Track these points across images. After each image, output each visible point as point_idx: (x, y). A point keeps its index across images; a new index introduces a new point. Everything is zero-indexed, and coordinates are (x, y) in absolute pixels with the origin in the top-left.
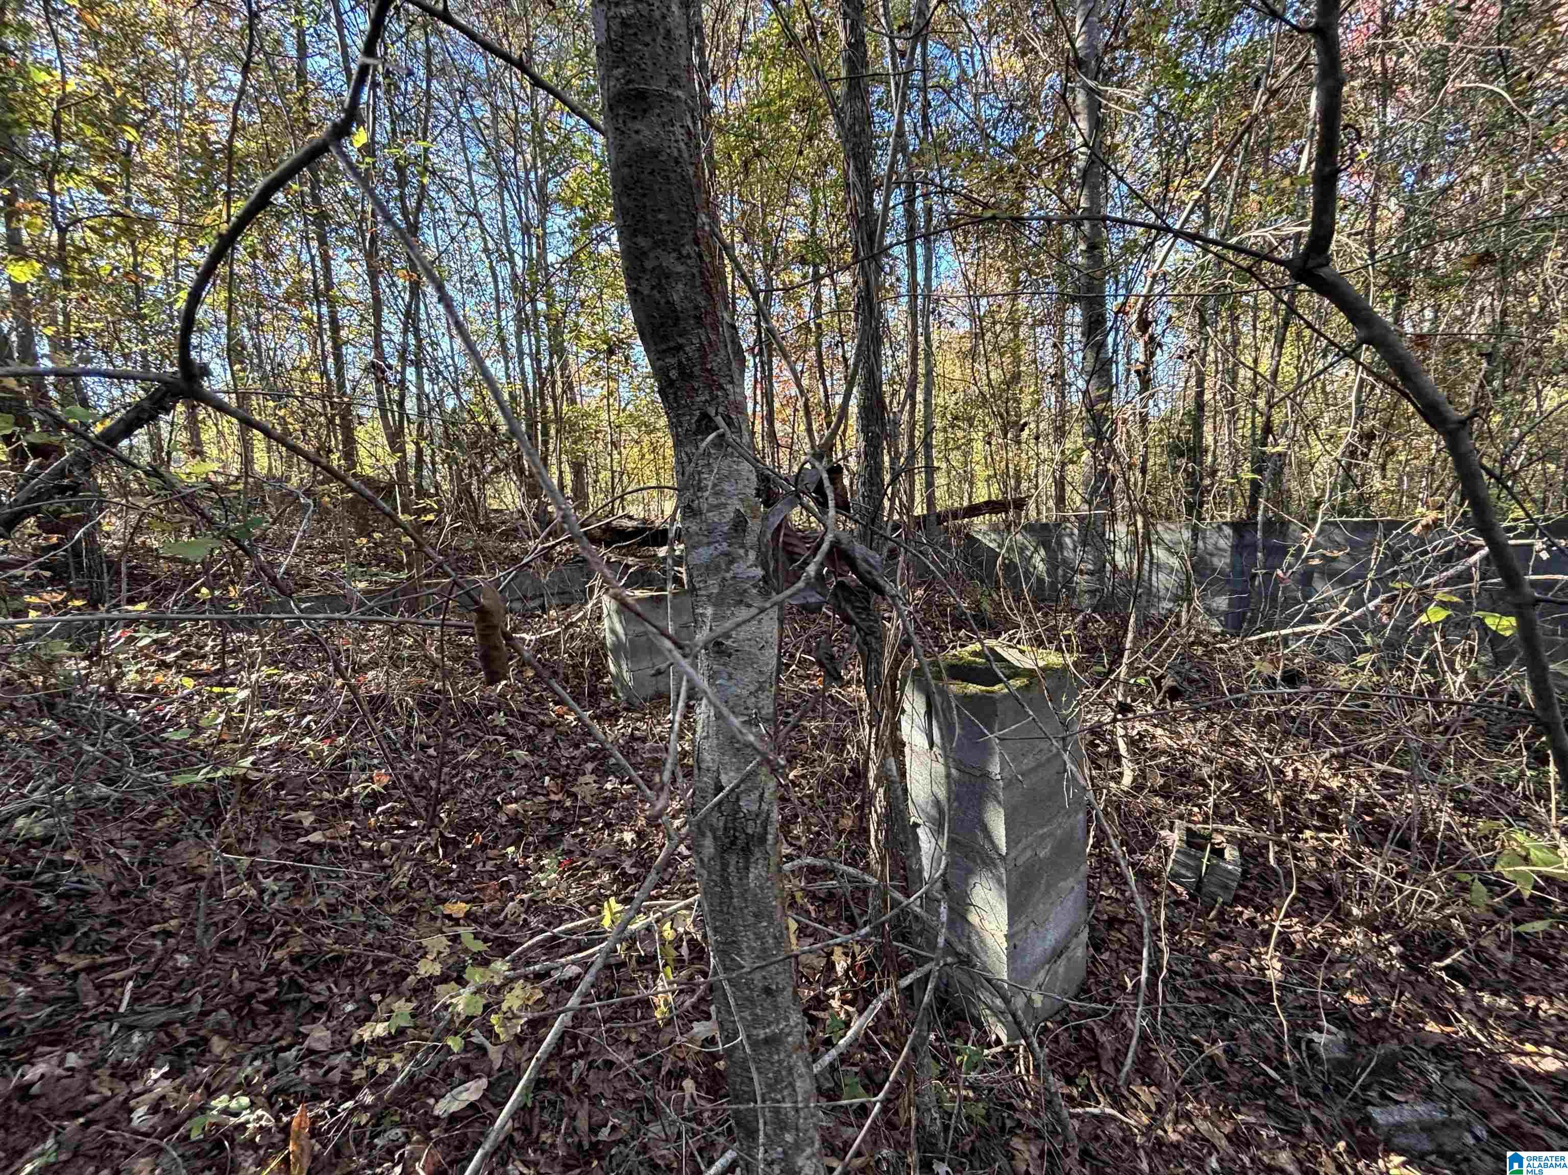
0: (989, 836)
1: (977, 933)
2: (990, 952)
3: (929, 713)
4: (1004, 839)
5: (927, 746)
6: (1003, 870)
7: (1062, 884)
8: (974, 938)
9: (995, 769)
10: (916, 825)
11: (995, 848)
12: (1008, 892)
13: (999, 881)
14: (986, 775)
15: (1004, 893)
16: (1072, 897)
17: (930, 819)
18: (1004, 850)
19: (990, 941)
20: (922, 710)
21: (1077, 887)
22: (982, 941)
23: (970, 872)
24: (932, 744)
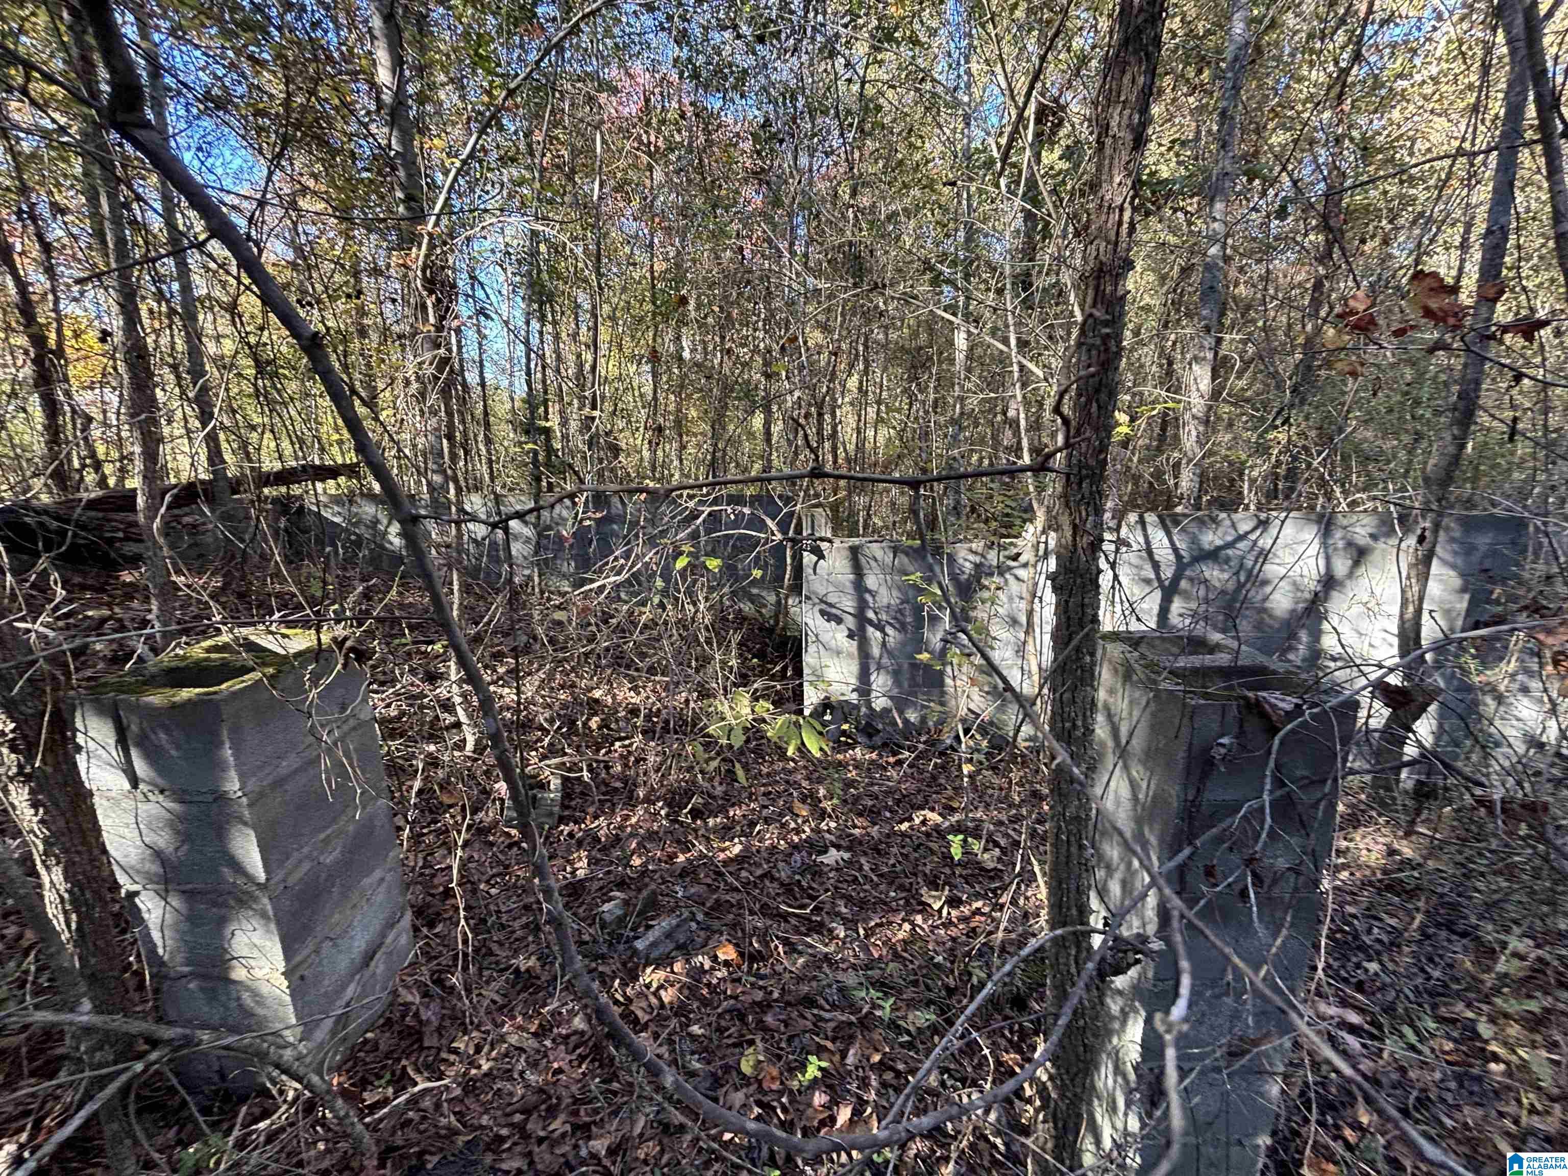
0: (238, 868)
1: (248, 989)
2: (268, 1002)
3: (122, 741)
4: (260, 864)
5: (127, 786)
6: (266, 901)
7: (366, 881)
8: (245, 996)
9: (233, 785)
10: (132, 895)
11: (250, 878)
12: (279, 923)
13: (264, 915)
14: (221, 798)
15: (273, 926)
16: (382, 889)
17: (150, 879)
18: (262, 876)
19: (265, 989)
20: (111, 740)
21: (388, 877)
22: (255, 994)
23: (222, 921)
24: (135, 782)
